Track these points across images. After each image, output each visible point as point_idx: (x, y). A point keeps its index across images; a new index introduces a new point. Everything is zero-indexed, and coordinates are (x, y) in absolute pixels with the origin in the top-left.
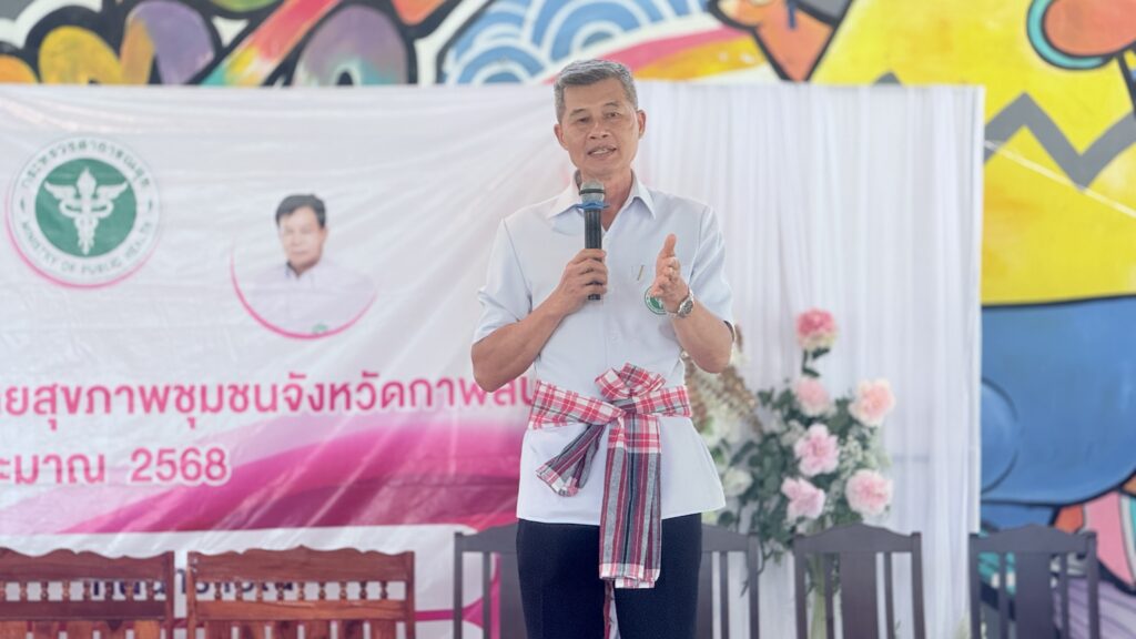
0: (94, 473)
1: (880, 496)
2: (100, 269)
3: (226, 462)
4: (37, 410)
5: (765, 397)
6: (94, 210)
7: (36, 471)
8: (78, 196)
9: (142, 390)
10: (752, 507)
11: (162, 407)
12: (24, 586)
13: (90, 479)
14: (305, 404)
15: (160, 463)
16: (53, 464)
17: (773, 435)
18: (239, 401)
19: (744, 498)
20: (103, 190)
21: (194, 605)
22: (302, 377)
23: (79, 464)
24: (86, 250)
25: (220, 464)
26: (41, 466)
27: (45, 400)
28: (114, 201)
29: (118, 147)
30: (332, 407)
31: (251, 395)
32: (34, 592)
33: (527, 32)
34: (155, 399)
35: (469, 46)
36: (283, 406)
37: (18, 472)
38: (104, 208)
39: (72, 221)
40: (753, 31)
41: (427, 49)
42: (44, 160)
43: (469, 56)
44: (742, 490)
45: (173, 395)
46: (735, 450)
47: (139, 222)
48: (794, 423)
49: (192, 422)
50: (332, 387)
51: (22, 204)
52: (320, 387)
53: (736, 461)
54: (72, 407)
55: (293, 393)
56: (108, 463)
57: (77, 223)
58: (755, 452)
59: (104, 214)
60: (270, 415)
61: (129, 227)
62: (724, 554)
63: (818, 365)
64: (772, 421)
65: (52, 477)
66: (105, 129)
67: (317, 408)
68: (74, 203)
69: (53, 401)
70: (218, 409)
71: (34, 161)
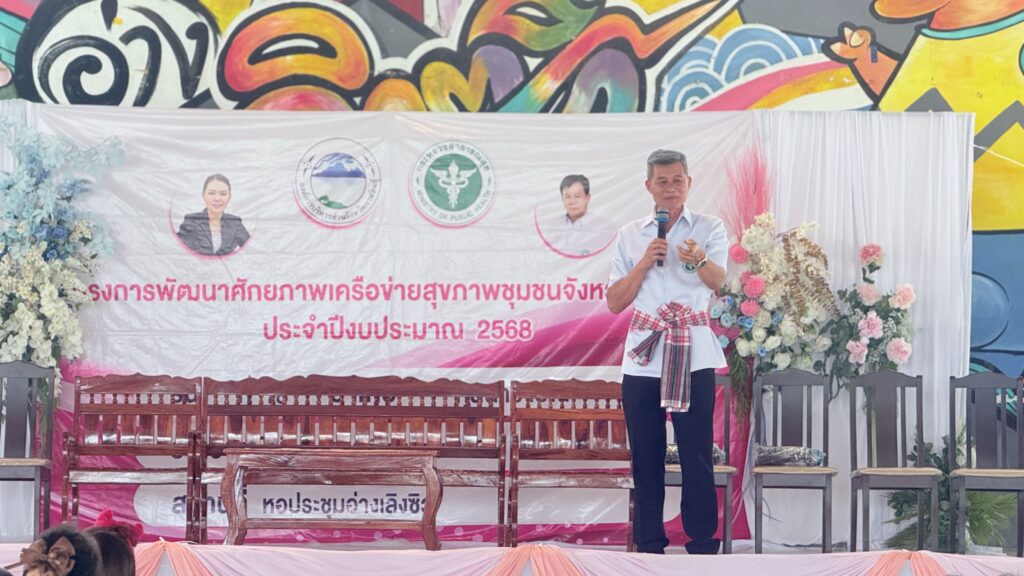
0: (457, 334)
1: (905, 352)
2: (461, 217)
3: (531, 328)
4: (426, 298)
5: (842, 294)
6: (457, 184)
7: (424, 332)
8: (449, 176)
9: (484, 286)
10: (832, 358)
11: (495, 298)
12: (422, 398)
13: (455, 337)
14: (576, 296)
15: (494, 328)
16: (434, 328)
17: (845, 317)
18: (539, 294)
19: (827, 353)
20: (463, 173)
21: (514, 410)
22: (575, 280)
23: (448, 329)
24: (453, 206)
25: (528, 329)
26: (428, 329)
27: (430, 292)
28: (468, 178)
29: (472, 148)
30: (592, 298)
31: (545, 289)
32: (428, 402)
33: (711, 65)
34: (491, 292)
35: (678, 72)
36: (563, 297)
37: (415, 332)
38: (463, 183)
39: (445, 189)
40: (850, 63)
41: (651, 74)
42: (429, 155)
43: (677, 79)
44: (826, 348)
45: (502, 289)
46: (822, 325)
47: (483, 191)
48: (858, 310)
49: (512, 305)
50: (592, 286)
51: (418, 180)
52: (585, 286)
53: (822, 332)
54: (445, 297)
55: (569, 290)
56: (465, 328)
57: (448, 191)
58: (834, 326)
59: (462, 186)
60: (556, 302)
61: (478, 194)
62: (810, 387)
63: (874, 276)
64: (845, 309)
65: (434, 336)
66: (463, 137)
67: (583, 298)
68: (446, 180)
69: (434, 292)
70: (526, 298)
71: (424, 156)
